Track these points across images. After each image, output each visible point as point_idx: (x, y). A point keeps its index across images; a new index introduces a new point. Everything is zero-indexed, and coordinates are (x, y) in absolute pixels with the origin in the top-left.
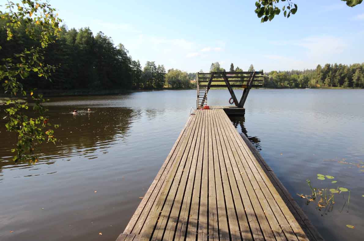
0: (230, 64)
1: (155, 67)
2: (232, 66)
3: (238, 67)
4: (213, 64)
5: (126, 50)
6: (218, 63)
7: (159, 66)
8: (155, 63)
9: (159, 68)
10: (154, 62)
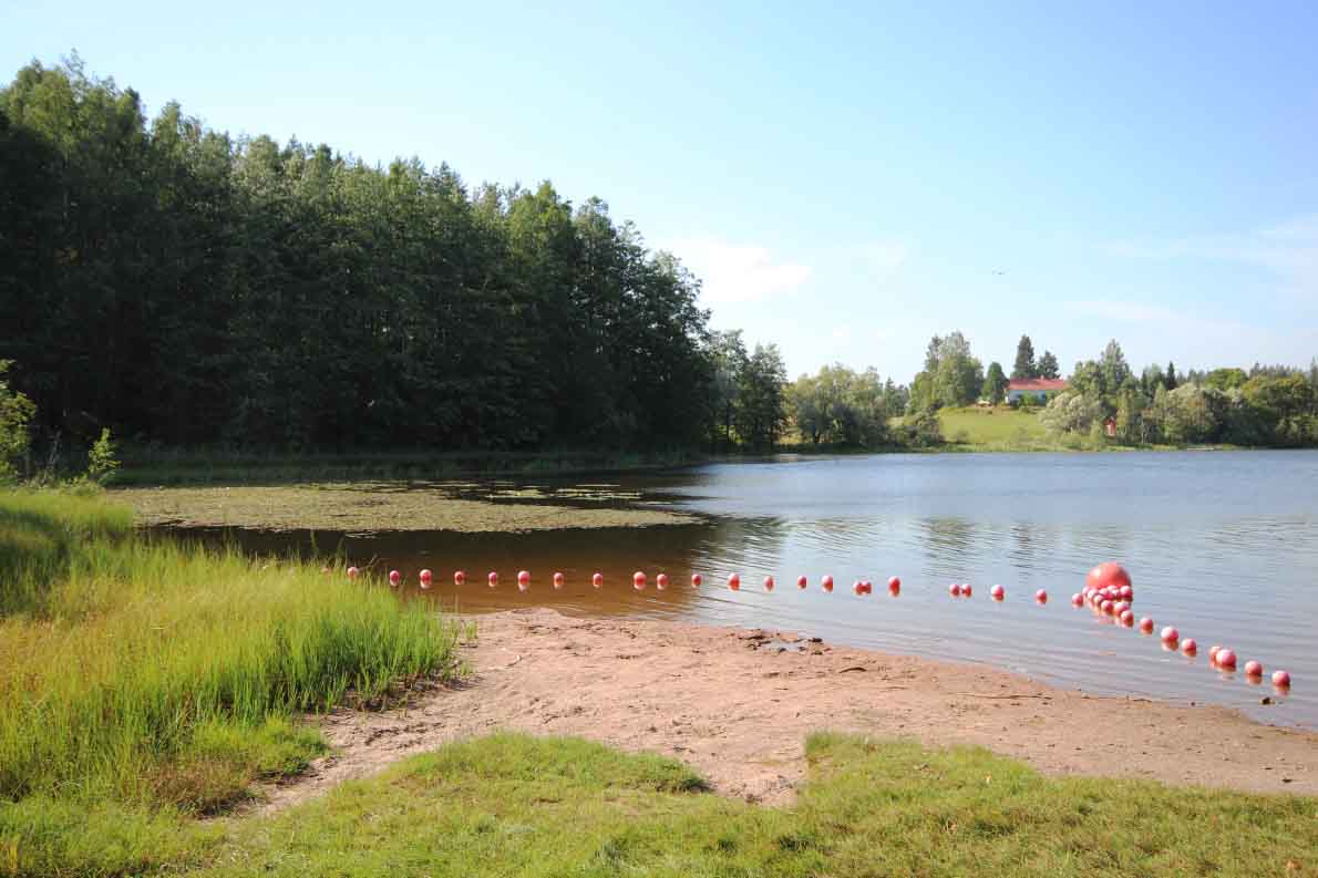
0: (1017, 341)
1: (742, 353)
2: (1026, 348)
3: (1047, 354)
4: (936, 341)
5: (693, 276)
6: (960, 336)
7: (759, 348)
8: (742, 337)
9: (760, 356)
10: (737, 334)
